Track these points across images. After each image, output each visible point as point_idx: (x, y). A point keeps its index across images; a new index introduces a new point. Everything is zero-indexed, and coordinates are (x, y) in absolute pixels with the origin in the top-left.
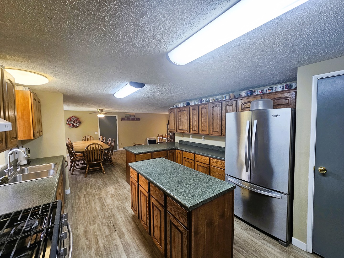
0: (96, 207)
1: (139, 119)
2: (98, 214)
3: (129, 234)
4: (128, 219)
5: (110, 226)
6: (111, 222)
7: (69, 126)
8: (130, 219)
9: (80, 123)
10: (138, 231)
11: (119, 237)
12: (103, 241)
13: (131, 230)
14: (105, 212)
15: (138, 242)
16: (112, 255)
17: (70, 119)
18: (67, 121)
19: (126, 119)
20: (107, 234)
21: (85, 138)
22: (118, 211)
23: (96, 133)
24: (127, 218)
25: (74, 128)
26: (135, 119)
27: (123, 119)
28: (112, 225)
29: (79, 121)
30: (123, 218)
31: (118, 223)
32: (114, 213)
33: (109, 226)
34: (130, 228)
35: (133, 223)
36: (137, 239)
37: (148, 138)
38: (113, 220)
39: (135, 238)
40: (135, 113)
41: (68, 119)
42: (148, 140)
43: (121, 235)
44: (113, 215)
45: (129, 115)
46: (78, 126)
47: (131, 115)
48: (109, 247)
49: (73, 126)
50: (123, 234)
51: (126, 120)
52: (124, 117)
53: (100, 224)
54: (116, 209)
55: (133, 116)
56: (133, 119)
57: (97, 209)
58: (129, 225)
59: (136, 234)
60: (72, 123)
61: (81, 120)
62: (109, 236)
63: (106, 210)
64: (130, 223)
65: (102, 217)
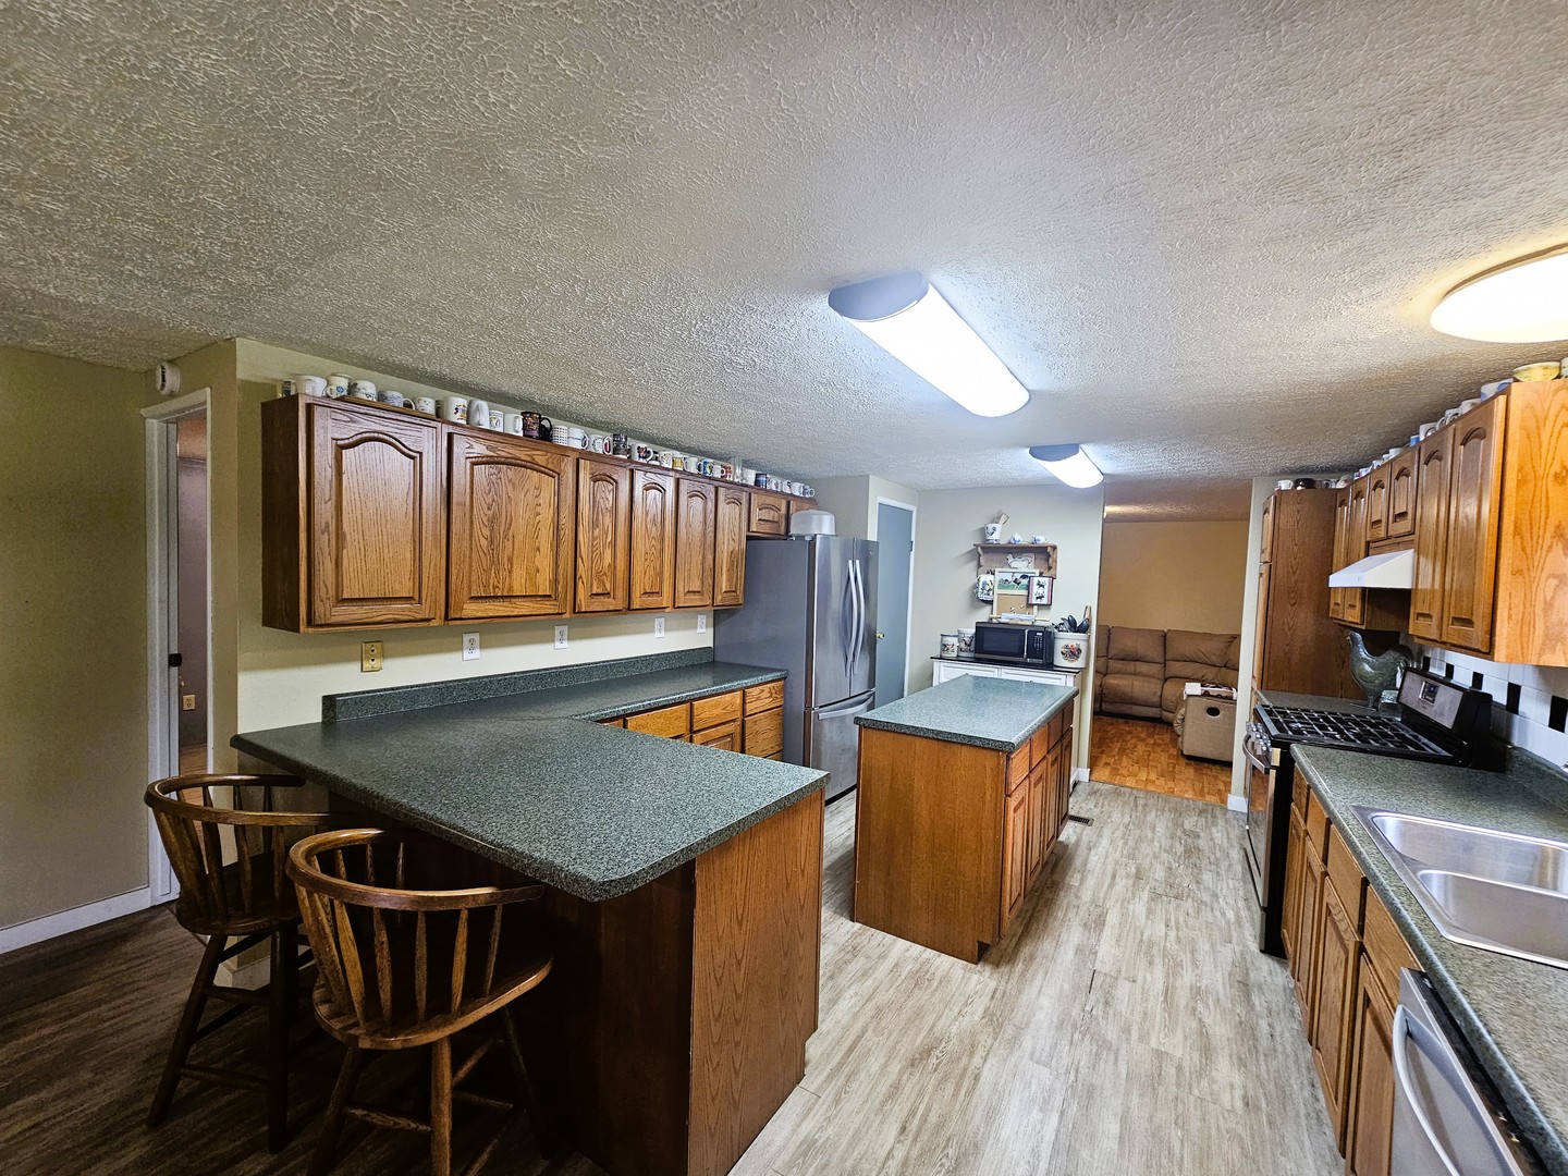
0: (1121, 1155)
2: (1127, 1093)
3: (1064, 937)
5: (1103, 1000)
6: (1088, 1008)
8: (1020, 966)
10: (1035, 926)
11: (1096, 953)
12: (1149, 978)
13: (1049, 940)
14: (1083, 1071)
15: (1060, 915)
16: (1137, 941)
20: (1127, 985)
22: (1027, 1025)
24: (1022, 975)
28: (1092, 997)
30: (1037, 983)
31: (1066, 986)
32: (1052, 1033)
33: (1106, 1003)
34: (1046, 945)
35: (1025, 951)
36: (1055, 919)
38: (1078, 1007)
39: (1057, 923)
43: (1087, 953)
44: (1060, 1026)
48: (1138, 952)
50: (1079, 950)
53: (1135, 1035)
54: (1027, 1043)
57: (1114, 1128)
58: (1039, 954)
59: (1046, 926)
62: (1123, 974)
63: (1072, 1078)
64: (1032, 957)
65: (1112, 1057)
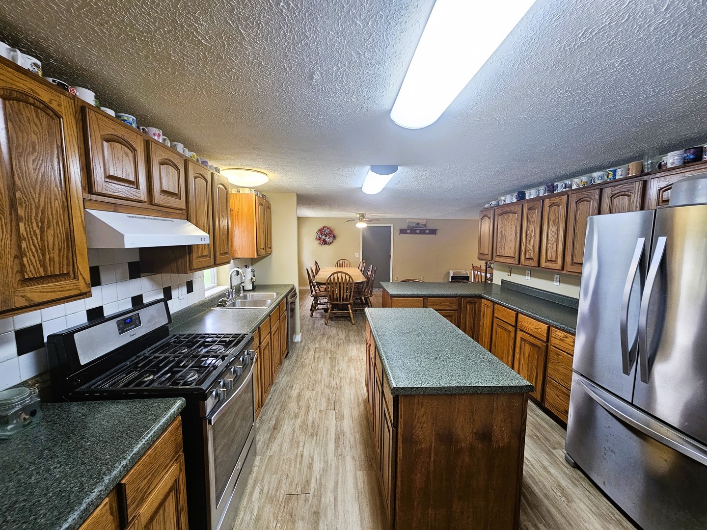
0: (322, 370)
1: (433, 232)
2: (321, 379)
3: (351, 421)
4: (358, 400)
5: (330, 399)
6: (334, 395)
7: (319, 241)
8: (361, 400)
9: (334, 237)
10: (365, 422)
11: (336, 419)
12: (314, 415)
13: (356, 417)
14: (332, 379)
15: (358, 437)
16: (318, 436)
17: (321, 231)
18: (316, 234)
19: (409, 231)
20: (322, 409)
21: (339, 263)
22: (349, 384)
23: (356, 255)
24: (358, 398)
25: (326, 245)
26: (427, 231)
27: (402, 231)
28: (334, 399)
29: (333, 234)
30: (352, 397)
31: (343, 400)
32: (342, 385)
33: (329, 399)
34: (356, 414)
35: (362, 408)
36: (358, 431)
37: (451, 272)
38: (337, 394)
39: (356, 429)
40: (427, 220)
41: (318, 231)
42: (451, 275)
43: (339, 417)
44: (341, 387)
45: (414, 223)
46: (330, 243)
47: (418, 224)
48: (318, 426)
49: (325, 243)
50: (343, 417)
51: (408, 234)
52: (405, 227)
53: (320, 393)
54: (347, 380)
55: (423, 225)
56: (423, 232)
57: (324, 372)
58: (357, 408)
59: (361, 424)
60: (324, 237)
61: (335, 233)
62: (324, 413)
63: (335, 378)
64: (358, 406)
65: (326, 384)
